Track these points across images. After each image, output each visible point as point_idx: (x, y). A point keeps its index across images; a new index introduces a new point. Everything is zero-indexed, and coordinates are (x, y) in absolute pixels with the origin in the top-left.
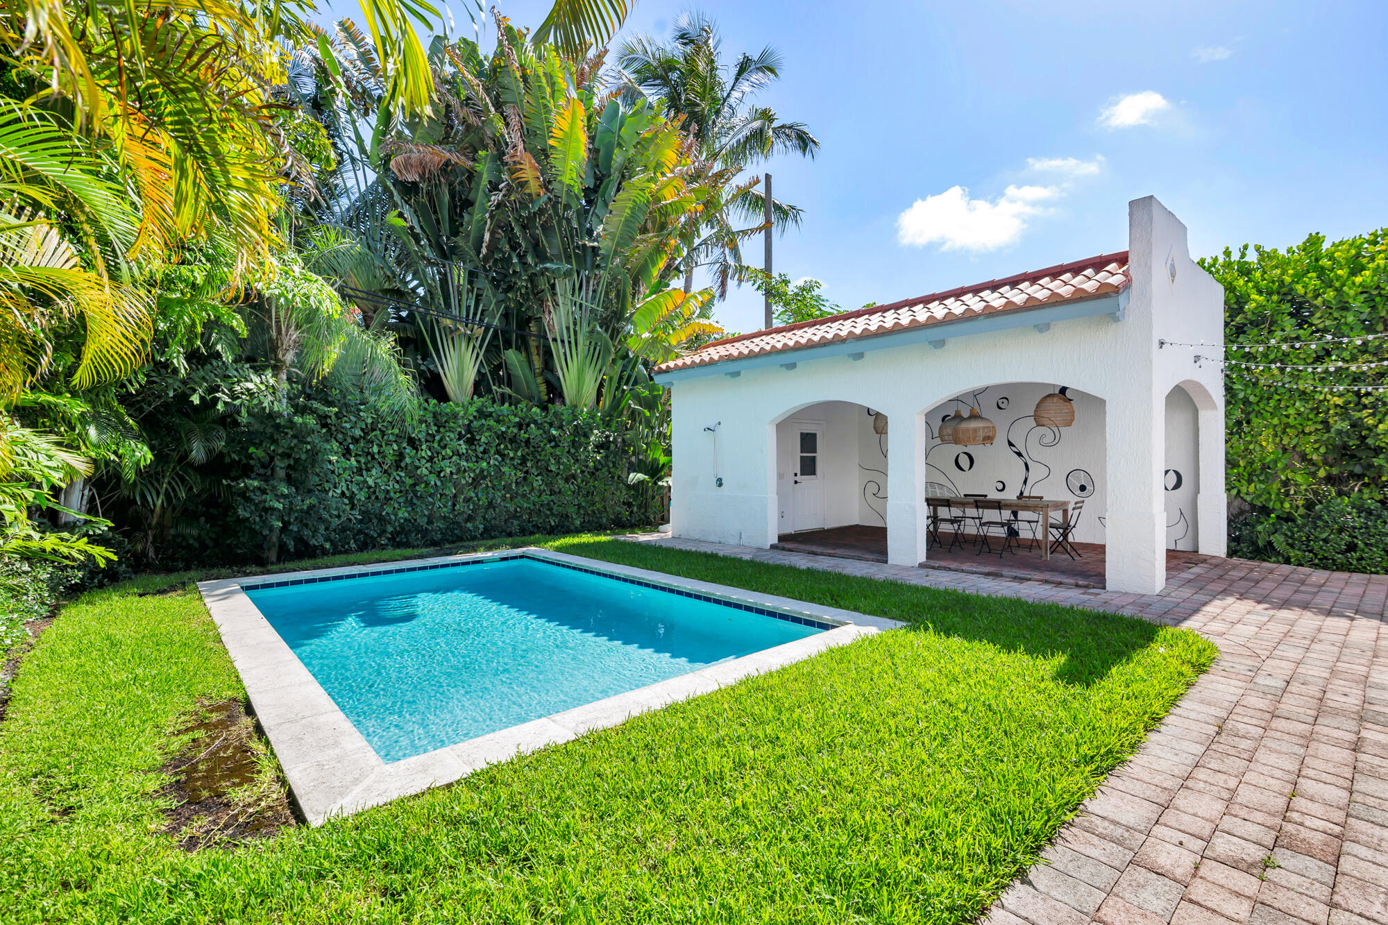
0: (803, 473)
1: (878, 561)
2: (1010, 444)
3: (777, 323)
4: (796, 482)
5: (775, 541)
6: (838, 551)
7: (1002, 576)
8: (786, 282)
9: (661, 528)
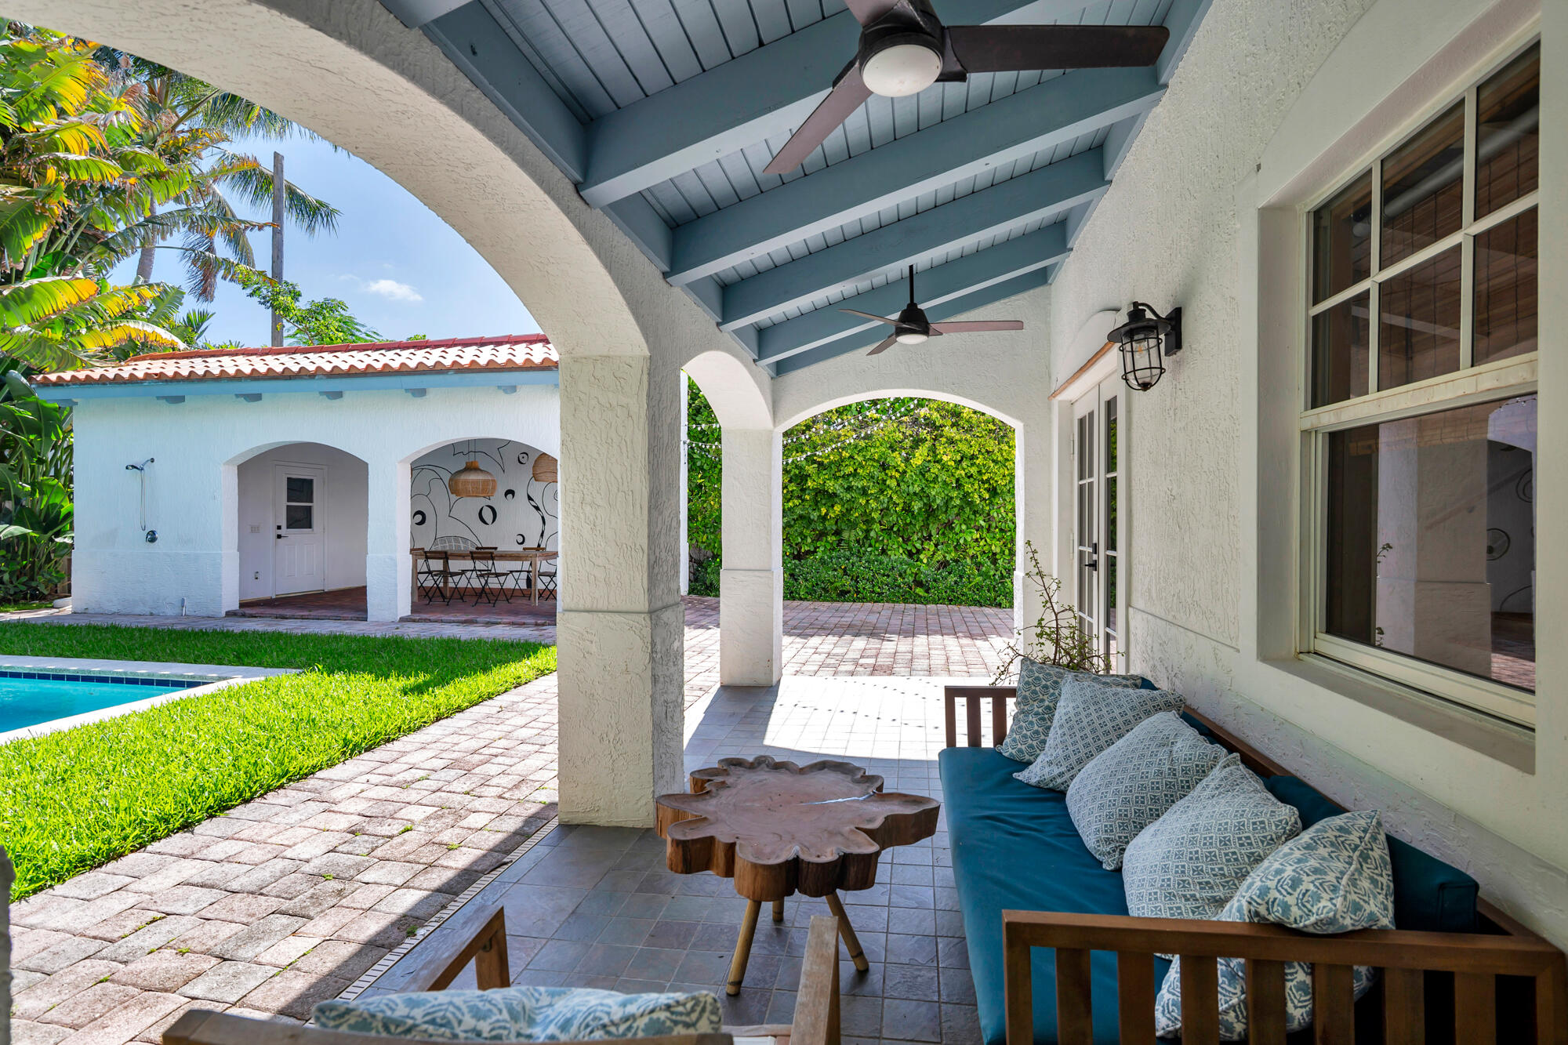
0: (289, 526)
1: (358, 619)
2: (530, 498)
3: (287, 343)
4: (279, 537)
5: (235, 607)
6: (314, 613)
7: (477, 622)
8: (296, 296)
9: (58, 602)
